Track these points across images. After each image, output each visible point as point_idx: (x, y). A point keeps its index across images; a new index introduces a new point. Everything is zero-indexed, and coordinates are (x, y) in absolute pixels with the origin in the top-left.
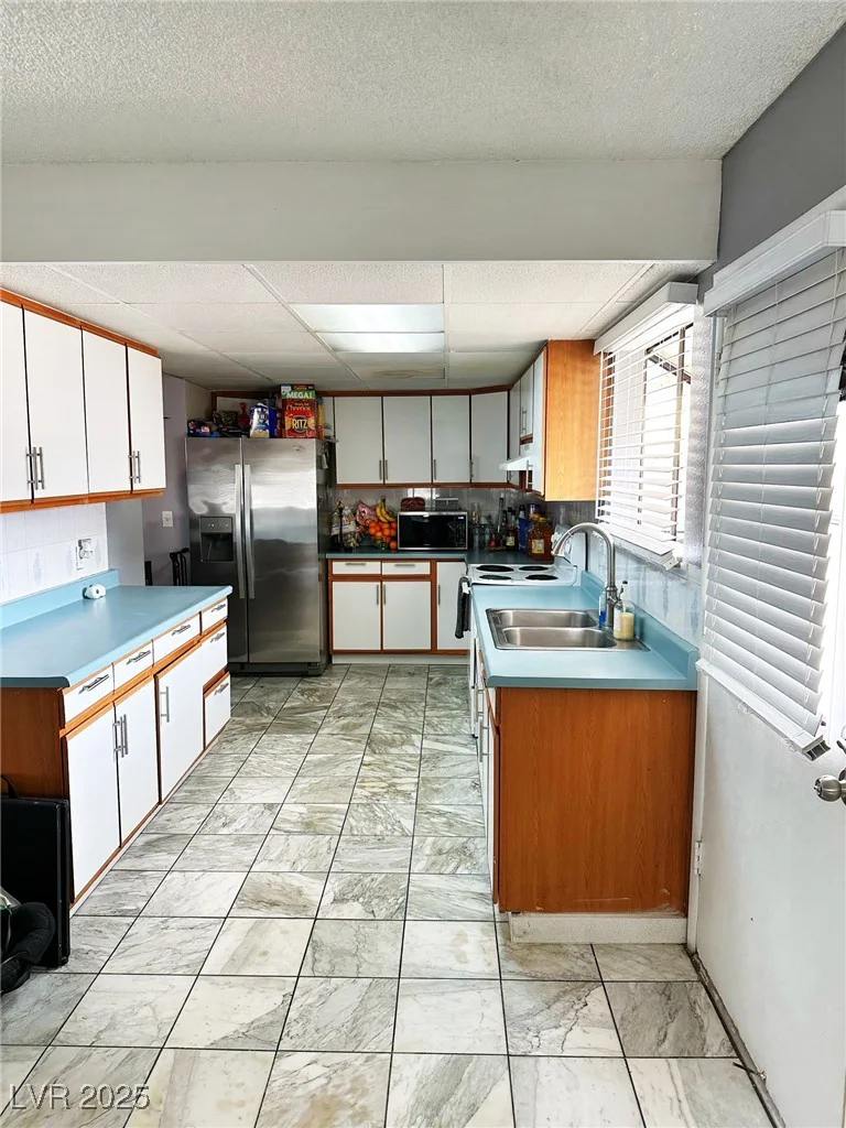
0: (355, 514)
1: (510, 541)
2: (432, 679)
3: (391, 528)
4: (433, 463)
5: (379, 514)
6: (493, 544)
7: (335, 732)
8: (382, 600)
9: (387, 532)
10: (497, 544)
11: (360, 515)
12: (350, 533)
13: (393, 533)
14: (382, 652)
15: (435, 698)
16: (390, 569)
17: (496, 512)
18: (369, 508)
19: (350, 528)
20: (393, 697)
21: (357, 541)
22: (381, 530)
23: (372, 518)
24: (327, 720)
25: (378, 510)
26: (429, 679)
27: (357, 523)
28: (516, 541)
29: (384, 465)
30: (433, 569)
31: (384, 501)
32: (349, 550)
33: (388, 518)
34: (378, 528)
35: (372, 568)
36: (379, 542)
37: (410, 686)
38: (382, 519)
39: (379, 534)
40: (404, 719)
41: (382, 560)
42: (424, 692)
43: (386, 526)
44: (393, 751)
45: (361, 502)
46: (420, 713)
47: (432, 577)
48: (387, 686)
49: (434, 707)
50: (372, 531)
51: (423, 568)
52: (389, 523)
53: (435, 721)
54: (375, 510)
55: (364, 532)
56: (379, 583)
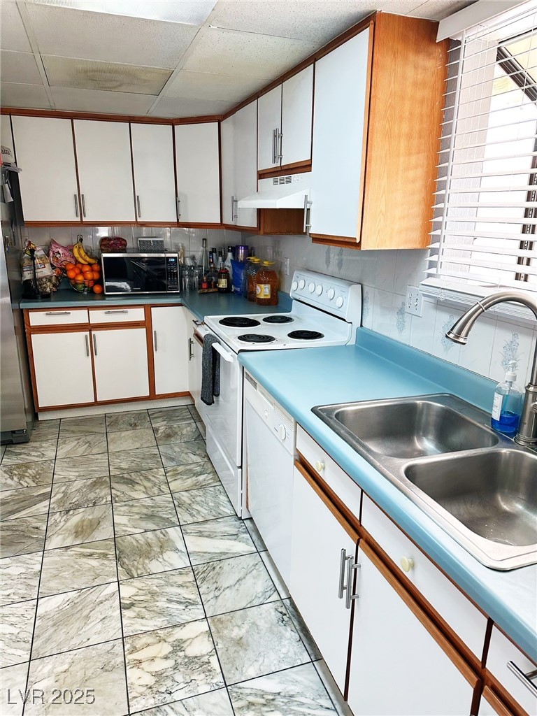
0: (48, 255)
1: (223, 284)
2: (157, 430)
3: (92, 270)
4: (136, 200)
5: (77, 255)
6: (204, 286)
7: (68, 543)
8: (92, 350)
9: (89, 276)
10: (209, 286)
11: (53, 257)
12: (45, 277)
13: (96, 276)
14: (97, 404)
15: (172, 459)
16: (98, 317)
17: (200, 253)
18: (65, 248)
19: (45, 271)
20: (124, 465)
21: (54, 286)
22: (82, 273)
23: (68, 259)
24: (52, 521)
25: (75, 250)
26: (155, 430)
27: (52, 265)
28: (229, 283)
29: (79, 200)
30: (148, 315)
31: (81, 240)
32: (46, 297)
33: (88, 259)
34: (77, 271)
35: (78, 317)
36: (80, 286)
37: (138, 445)
38: (81, 260)
39: (80, 278)
40: (149, 502)
41: (89, 308)
42: (156, 451)
43: (87, 268)
44: (155, 566)
45: (53, 242)
46: (164, 487)
47: (147, 324)
48: (111, 448)
49: (176, 474)
50: (71, 274)
51: (137, 315)
52: (90, 264)
53: (185, 497)
54: (71, 250)
55: (61, 275)
56: (88, 333)
